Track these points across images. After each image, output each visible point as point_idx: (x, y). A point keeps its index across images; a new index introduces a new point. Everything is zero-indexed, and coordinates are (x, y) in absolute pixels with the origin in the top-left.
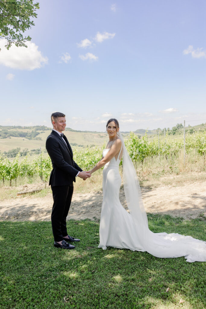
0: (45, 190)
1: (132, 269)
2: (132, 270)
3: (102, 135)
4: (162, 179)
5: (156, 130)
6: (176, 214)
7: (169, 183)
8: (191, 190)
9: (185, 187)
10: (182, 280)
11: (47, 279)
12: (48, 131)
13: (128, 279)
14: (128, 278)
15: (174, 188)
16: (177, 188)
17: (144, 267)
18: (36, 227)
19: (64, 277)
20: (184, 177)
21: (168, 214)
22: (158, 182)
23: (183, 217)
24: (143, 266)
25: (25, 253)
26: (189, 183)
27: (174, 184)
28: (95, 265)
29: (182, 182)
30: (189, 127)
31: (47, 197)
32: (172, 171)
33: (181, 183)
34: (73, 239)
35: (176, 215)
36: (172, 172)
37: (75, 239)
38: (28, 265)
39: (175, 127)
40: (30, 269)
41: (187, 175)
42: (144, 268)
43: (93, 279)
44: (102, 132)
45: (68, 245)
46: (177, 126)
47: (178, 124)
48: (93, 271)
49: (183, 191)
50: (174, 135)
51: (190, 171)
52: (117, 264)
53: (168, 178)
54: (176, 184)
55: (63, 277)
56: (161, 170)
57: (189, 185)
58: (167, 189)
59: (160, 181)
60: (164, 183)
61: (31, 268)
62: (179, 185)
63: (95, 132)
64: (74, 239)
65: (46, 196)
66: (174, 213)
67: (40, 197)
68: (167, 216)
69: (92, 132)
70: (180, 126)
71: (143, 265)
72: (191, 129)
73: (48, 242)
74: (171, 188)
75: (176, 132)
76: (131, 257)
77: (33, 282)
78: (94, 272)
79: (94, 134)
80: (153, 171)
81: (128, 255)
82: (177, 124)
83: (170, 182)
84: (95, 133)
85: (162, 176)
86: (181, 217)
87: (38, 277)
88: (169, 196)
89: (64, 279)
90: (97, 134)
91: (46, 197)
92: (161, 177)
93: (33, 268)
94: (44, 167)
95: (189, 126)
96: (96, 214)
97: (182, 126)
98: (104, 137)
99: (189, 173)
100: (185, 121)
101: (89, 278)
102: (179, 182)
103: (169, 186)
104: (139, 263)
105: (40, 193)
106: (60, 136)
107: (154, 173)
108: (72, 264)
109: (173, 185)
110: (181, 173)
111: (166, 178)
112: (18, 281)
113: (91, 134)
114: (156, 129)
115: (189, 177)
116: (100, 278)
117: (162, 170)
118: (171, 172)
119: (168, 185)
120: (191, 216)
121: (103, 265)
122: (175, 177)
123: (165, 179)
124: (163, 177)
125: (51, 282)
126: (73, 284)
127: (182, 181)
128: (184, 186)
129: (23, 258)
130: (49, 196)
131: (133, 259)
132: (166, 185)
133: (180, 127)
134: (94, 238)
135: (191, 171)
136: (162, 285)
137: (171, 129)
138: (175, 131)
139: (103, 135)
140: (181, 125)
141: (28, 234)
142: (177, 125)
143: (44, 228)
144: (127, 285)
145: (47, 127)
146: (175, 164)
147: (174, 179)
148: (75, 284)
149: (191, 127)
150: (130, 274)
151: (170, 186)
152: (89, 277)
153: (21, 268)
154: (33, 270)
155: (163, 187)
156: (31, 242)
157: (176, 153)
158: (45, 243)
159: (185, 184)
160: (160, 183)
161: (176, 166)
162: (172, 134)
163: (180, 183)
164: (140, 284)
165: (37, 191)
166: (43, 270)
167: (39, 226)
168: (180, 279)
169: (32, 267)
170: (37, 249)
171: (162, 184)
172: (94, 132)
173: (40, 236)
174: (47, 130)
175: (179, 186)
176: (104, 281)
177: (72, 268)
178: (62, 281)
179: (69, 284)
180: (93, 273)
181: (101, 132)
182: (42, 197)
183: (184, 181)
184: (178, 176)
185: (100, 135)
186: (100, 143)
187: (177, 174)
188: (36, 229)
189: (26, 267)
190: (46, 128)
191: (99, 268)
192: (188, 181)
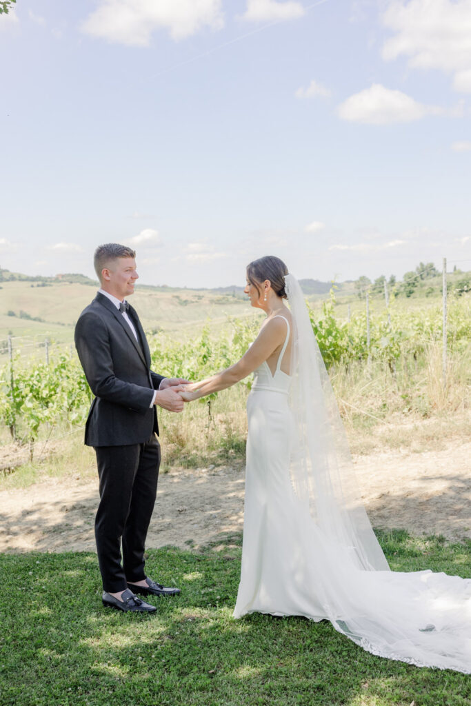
0: (30, 465)
1: (314, 665)
2: (314, 667)
3: (184, 297)
4: (380, 430)
5: (355, 282)
6: (425, 528)
7: (403, 442)
8: (464, 460)
9: (447, 452)
10: (447, 683)
11: (91, 692)
12: (11, 283)
13: (307, 687)
14: (307, 685)
15: (417, 455)
16: (426, 455)
17: (347, 658)
18: (27, 569)
19: (136, 687)
20: (444, 424)
21: (401, 527)
22: (369, 440)
23: (445, 536)
24: (344, 657)
25: (15, 635)
26: (458, 442)
27: (415, 445)
28: (215, 658)
29: (438, 439)
30: (455, 274)
31: (38, 487)
32: (409, 407)
33: (435, 440)
34: (159, 589)
35: (423, 531)
36: (410, 409)
37: (165, 589)
38: (29, 662)
39: (412, 272)
40: (37, 671)
41: (455, 417)
42: (346, 661)
43: (215, 690)
44: (185, 288)
45: (138, 604)
46: (417, 269)
47: (422, 264)
48: (212, 671)
49: (443, 465)
50: (408, 296)
51: (462, 405)
52: (274, 653)
53: (399, 427)
54: (422, 444)
55: (134, 688)
56: (375, 404)
57: (459, 446)
58: (397, 458)
59: (375, 437)
60: (387, 441)
61: (42, 669)
62: (429, 448)
63: (164, 288)
64: (161, 587)
65: (34, 483)
66: (417, 524)
67: (17, 489)
68: (399, 533)
69: (152, 288)
70: (427, 271)
71: (344, 653)
72: (460, 278)
73: (73, 606)
74: (407, 456)
75: (414, 289)
76: (311, 637)
77: (53, 700)
78: (213, 673)
79: (159, 294)
80: (353, 407)
81: (301, 632)
82: (419, 265)
83: (405, 438)
84: (163, 291)
85: (379, 420)
86: (438, 534)
87: (65, 689)
88: (403, 478)
89: (138, 691)
90: (168, 295)
91: (34, 487)
92: (377, 424)
93: (46, 668)
94: (28, 398)
95: (455, 269)
96: (192, 533)
97: (434, 269)
98: (193, 302)
99: (458, 411)
100: (445, 259)
101: (204, 689)
102: (429, 438)
103: (401, 449)
104: (333, 649)
105: (12, 475)
106: (118, 308)
107: (357, 411)
108: (153, 656)
109: (412, 449)
110: (435, 411)
111: (391, 426)
112: (12, 700)
113: (150, 295)
114: (353, 280)
115: (458, 424)
116: (234, 687)
117: (380, 403)
118: (406, 410)
119: (398, 446)
120: (466, 532)
121: (236, 657)
122: (418, 423)
123: (390, 431)
124: (383, 424)
125: (103, 700)
126: (164, 702)
127: (439, 436)
128: (443, 448)
129: (12, 647)
130: (45, 483)
131: (317, 642)
132: (392, 446)
133: (428, 274)
134: (203, 592)
135: (465, 407)
136: (398, 697)
137: (400, 279)
138: (411, 288)
139: (190, 298)
140: (431, 267)
141: (10, 585)
142: (420, 267)
143: (52, 569)
144: (306, 699)
145: (7, 271)
146: (417, 386)
147: (416, 429)
148: (168, 702)
149: (460, 273)
150: (310, 676)
151: (404, 451)
152: (204, 685)
153: (12, 669)
154: (46, 674)
155: (385, 452)
156: (23, 606)
157: (417, 355)
158: (65, 607)
159: (448, 445)
160: (374, 441)
161: (421, 393)
162: (405, 295)
163: (432, 441)
164: (340, 696)
165: (7, 471)
166: (75, 673)
167: (38, 565)
168: (443, 682)
169: (43, 667)
170: (47, 622)
171: (380, 445)
172: (158, 287)
173: (45, 591)
174: (8, 281)
175: (430, 450)
176: (243, 694)
177: (153, 666)
178: (132, 698)
179: (152, 702)
180: (211, 676)
181: (182, 287)
182: (24, 488)
183: (446, 437)
184: (426, 422)
185: (178, 297)
186: (179, 322)
187: (426, 415)
188: (31, 573)
189: (26, 668)
190: (6, 276)
191: (226, 663)
192: (457, 437)
